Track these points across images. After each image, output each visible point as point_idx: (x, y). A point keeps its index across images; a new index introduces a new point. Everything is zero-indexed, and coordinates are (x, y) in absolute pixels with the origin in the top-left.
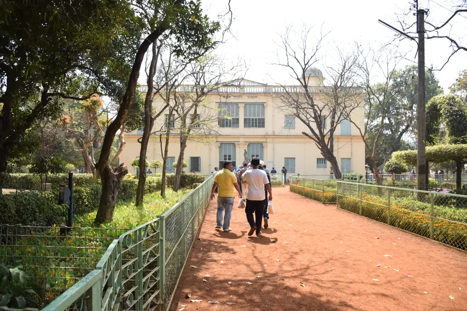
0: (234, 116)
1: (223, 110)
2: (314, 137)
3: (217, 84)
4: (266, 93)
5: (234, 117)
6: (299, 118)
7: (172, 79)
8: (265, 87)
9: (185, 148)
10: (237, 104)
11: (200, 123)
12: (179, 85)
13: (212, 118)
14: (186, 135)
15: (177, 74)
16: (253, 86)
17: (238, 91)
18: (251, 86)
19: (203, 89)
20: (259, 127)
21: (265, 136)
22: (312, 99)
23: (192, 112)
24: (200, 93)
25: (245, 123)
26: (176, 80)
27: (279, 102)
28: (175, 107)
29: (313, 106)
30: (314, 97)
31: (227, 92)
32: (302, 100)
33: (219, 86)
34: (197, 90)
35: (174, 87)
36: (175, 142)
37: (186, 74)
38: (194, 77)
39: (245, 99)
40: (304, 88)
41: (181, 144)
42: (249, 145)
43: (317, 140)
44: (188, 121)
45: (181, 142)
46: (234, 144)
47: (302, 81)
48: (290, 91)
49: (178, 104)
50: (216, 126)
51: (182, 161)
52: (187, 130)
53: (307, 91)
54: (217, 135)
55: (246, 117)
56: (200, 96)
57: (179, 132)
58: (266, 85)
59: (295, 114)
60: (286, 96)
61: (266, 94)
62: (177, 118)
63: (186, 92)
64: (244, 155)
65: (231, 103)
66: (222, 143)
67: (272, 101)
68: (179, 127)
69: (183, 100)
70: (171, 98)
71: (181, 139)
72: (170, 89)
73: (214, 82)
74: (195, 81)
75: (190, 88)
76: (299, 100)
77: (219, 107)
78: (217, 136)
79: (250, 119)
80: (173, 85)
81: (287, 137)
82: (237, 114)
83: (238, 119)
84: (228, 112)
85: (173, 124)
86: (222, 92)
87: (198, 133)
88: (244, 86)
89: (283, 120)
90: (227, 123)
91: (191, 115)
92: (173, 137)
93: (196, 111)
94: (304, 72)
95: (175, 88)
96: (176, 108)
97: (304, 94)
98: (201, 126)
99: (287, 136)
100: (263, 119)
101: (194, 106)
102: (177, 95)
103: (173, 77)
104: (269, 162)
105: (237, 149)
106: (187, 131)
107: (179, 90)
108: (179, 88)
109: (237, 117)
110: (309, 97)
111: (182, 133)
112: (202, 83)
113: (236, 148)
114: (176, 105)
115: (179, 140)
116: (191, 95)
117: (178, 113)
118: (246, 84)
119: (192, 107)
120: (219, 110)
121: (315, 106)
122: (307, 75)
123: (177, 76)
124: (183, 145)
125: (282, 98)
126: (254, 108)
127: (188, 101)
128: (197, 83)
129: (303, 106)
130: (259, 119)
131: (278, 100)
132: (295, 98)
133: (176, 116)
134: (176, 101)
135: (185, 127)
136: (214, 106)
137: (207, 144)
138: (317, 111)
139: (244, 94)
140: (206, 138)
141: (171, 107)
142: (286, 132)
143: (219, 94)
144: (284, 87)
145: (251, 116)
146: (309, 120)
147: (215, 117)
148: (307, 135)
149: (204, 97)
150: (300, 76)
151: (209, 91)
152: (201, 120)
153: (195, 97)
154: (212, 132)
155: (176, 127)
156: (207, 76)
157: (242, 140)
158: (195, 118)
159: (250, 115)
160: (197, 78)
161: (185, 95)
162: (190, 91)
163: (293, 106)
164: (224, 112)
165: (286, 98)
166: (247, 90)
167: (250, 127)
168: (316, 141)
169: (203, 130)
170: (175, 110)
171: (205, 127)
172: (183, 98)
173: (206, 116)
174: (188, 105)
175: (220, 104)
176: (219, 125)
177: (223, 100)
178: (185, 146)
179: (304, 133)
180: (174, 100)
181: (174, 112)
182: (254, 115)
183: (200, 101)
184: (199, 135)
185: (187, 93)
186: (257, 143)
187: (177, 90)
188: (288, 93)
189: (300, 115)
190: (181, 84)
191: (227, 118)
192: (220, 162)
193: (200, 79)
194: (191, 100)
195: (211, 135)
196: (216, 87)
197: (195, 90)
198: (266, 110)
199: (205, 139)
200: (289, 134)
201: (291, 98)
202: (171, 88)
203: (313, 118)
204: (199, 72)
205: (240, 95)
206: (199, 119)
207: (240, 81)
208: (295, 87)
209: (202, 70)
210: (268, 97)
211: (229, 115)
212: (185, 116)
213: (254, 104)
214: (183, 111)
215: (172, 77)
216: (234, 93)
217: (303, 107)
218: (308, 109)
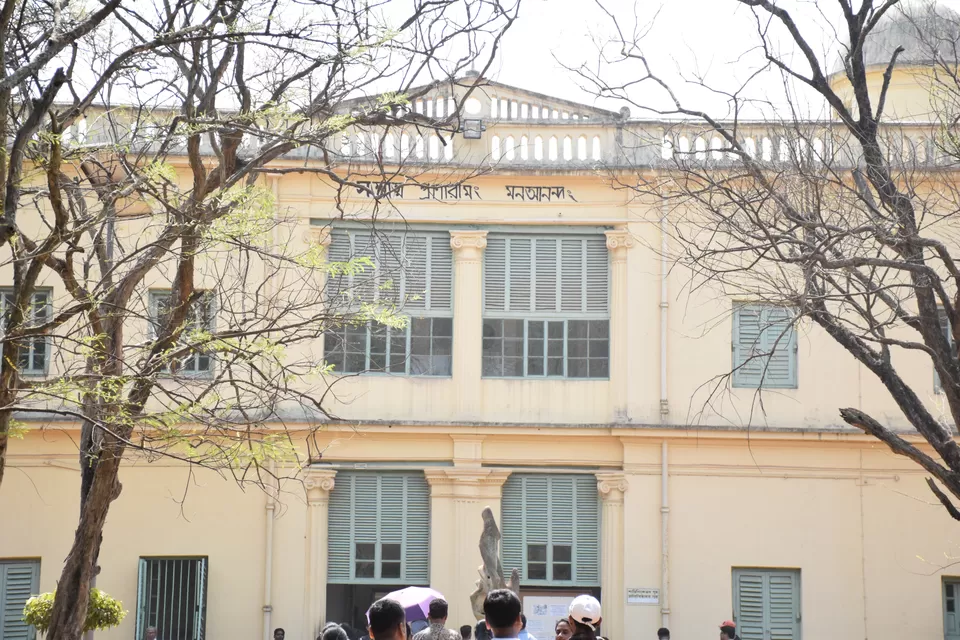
0: (421, 303)
1: (351, 270)
2: (918, 441)
3: (320, 108)
4: (620, 169)
5: (418, 313)
6: (825, 320)
7: (33, 71)
8: (612, 133)
9: (113, 504)
10: (442, 232)
11: (212, 346)
12: (78, 109)
13: (291, 319)
14: (122, 418)
15: (70, 38)
16: (543, 124)
17: (449, 155)
18: (530, 124)
19: (231, 140)
20: (575, 372)
21: (611, 427)
22: (904, 208)
23: (162, 275)
24: (212, 163)
25: (489, 346)
26: (60, 78)
27: (695, 223)
28: (50, 244)
29: (910, 247)
30: (921, 192)
31: (380, 162)
32: (841, 209)
33: (334, 121)
34: (194, 141)
35: (47, 120)
36: (49, 461)
37: (122, 42)
38: (180, 59)
39: (494, 205)
40: (854, 141)
41: (88, 476)
42: (509, 486)
43: (938, 458)
44: (136, 333)
45: (85, 462)
46: (418, 477)
47: (846, 92)
48: (767, 157)
49: (70, 227)
50: (311, 365)
51: (85, 584)
52: (129, 387)
53: (872, 154)
54: (315, 421)
55: (493, 315)
56: (215, 182)
57: (74, 397)
58: (619, 121)
59: (796, 301)
60: (743, 187)
61: (614, 172)
62: (64, 317)
63: (123, 156)
64: (484, 548)
65: (407, 226)
66: (345, 473)
67: (653, 216)
68: (80, 366)
69: (109, 204)
70: (25, 185)
71: (88, 444)
72: (23, 134)
73: (299, 97)
74: (184, 84)
75: (151, 131)
76: (824, 214)
77: (333, 251)
78: (322, 423)
79: (520, 323)
80: (41, 106)
81: (748, 435)
82: (444, 296)
83: (445, 327)
84: (388, 285)
85: (40, 348)
86: (353, 161)
87: (196, 410)
88: (483, 125)
89: (724, 333)
90: (377, 346)
91: (154, 293)
92: (32, 433)
93: (185, 271)
94: (857, 37)
95: (56, 130)
96: (60, 252)
97: (856, 173)
98: (217, 367)
99: (747, 429)
100: (602, 328)
101: (178, 243)
102: (70, 170)
103: (43, 60)
104: (634, 593)
105: (439, 507)
106: (125, 397)
107: (80, 135)
108: (82, 124)
109: (441, 313)
110: (887, 192)
111: (92, 409)
112: (226, 101)
113: (435, 503)
114: (59, 232)
115: (72, 449)
116: (159, 171)
117: (71, 284)
118: (497, 110)
119: (161, 247)
120: (333, 269)
121: (927, 253)
122: (874, 53)
123: (68, 49)
124: (99, 484)
125: (719, 198)
126: (545, 256)
127: (136, 206)
128: (197, 101)
129: (849, 249)
130: (575, 326)
131: (696, 212)
132: (796, 202)
133: (61, 299)
134: (57, 205)
135: (113, 368)
136: (302, 242)
137: (252, 474)
138: (936, 282)
139: (484, 171)
140: (247, 435)
141: (29, 245)
142: (738, 406)
143: (329, 169)
144: (729, 132)
145: (527, 308)
146: (889, 334)
147: (308, 314)
148: (874, 428)
149: (237, 190)
150: (832, 63)
151: (268, 154)
152: (221, 324)
153: (185, 184)
154: (288, 405)
155: (54, 369)
156: (255, 56)
157: (468, 452)
158: (183, 313)
159: (520, 299)
160: (197, 69)
161: (120, 172)
162: (156, 147)
163: (784, 248)
164: (364, 282)
165: (743, 203)
166: (502, 148)
167: (518, 372)
168: (930, 466)
169: (226, 391)
170: (51, 263)
171: (241, 371)
172: (107, 187)
173: (250, 304)
174: (135, 233)
175: (338, 232)
176: (329, 359)
177: (358, 206)
178: (114, 490)
179: (852, 417)
180: (46, 204)
181: (47, 276)
182: (546, 300)
183: (217, 213)
184: (200, 420)
185: (132, 161)
186: (561, 473)
187: (65, 137)
188: (752, 169)
189: (832, 307)
190: (97, 100)
191: (381, 320)
192: (330, 587)
193: (216, 74)
194: (157, 206)
195: (280, 421)
196: (312, 127)
197: (183, 142)
198: (617, 271)
199: (244, 447)
200: (759, 420)
201: (771, 202)
202: (33, 123)
203: (912, 322)
204: (206, 33)
205: (461, 181)
206: (206, 321)
207: (461, 91)
208: (798, 128)
209: (230, 20)
210: (631, 193)
211: (391, 299)
212: (116, 302)
213: (546, 233)
214: (106, 270)
215: (34, 55)
216: (426, 165)
217: (848, 256)
218: (881, 271)
